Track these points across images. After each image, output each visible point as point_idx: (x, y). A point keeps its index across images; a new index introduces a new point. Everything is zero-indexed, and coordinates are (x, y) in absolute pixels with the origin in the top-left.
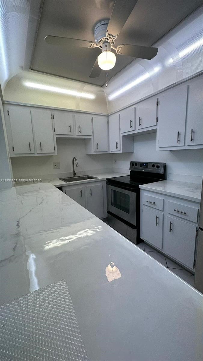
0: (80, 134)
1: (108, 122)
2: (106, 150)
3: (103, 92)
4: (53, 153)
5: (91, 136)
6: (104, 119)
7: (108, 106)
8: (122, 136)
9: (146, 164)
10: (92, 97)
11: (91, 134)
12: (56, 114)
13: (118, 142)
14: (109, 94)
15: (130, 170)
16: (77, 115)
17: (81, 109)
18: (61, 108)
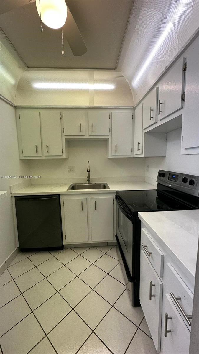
0: (93, 134)
1: (133, 117)
2: (130, 153)
3: (122, 77)
4: (61, 156)
5: (109, 135)
6: (129, 113)
7: (133, 96)
8: (145, 133)
9: (175, 175)
10: (110, 87)
11: (109, 134)
12: (65, 113)
13: (140, 142)
14: (132, 78)
15: (157, 182)
16: (90, 112)
17: (96, 104)
18: (71, 106)
